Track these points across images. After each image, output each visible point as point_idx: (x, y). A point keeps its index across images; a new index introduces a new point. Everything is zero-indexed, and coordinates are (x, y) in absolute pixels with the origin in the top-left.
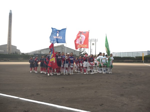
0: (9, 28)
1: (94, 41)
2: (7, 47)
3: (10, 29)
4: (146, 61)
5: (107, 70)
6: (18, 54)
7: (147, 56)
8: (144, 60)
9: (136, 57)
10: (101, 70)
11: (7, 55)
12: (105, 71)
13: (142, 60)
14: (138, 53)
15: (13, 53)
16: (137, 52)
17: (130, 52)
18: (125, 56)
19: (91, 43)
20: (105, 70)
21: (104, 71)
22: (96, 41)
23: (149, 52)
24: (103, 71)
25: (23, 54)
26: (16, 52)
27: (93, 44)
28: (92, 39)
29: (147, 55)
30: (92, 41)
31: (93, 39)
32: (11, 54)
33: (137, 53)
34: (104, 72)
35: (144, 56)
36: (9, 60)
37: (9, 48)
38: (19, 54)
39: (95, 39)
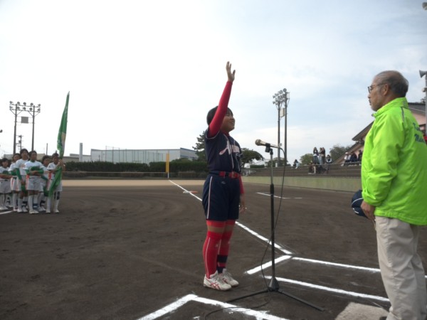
1: (28, 109)
4: (173, 173)
5: (43, 202)
7: (177, 160)
8: (170, 171)
9: (151, 163)
10: (24, 202)
12: (36, 205)
13: (165, 171)
14: (159, 152)
16: (157, 150)
17: (138, 150)
18: (122, 161)
19: (16, 115)
20: (36, 202)
21: (34, 205)
22: (36, 109)
23: (183, 151)
24: (31, 208)
27: (25, 120)
28: (22, 104)
29: (178, 158)
30: (21, 108)
31: (25, 104)
33: (155, 152)
34: (34, 209)
35: (171, 160)
39: (32, 104)
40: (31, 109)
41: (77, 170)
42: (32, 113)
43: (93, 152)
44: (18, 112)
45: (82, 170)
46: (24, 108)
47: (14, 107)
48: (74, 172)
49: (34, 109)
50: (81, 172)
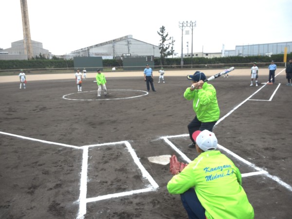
0: (21, 8)
2: (25, 46)
3: (24, 9)
6: (46, 57)
11: (24, 61)
15: (37, 58)
19: (182, 30)
25: (54, 57)
26: (42, 54)
28: (185, 22)
31: (187, 22)
32: (33, 58)
36: (31, 72)
37: (28, 48)
38: (48, 59)
39: (191, 21)
40: (191, 25)
41: (218, 63)
42: (191, 27)
43: (237, 48)
44: (184, 27)
45: (221, 63)
46: (187, 25)
47: (181, 25)
48: (216, 64)
49: (192, 25)
50: (220, 64)
